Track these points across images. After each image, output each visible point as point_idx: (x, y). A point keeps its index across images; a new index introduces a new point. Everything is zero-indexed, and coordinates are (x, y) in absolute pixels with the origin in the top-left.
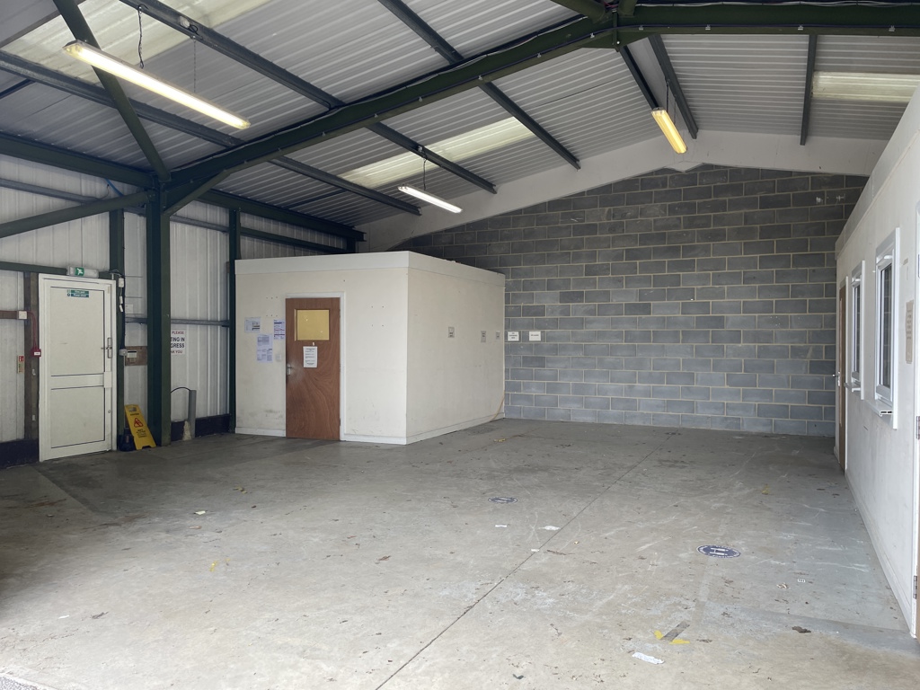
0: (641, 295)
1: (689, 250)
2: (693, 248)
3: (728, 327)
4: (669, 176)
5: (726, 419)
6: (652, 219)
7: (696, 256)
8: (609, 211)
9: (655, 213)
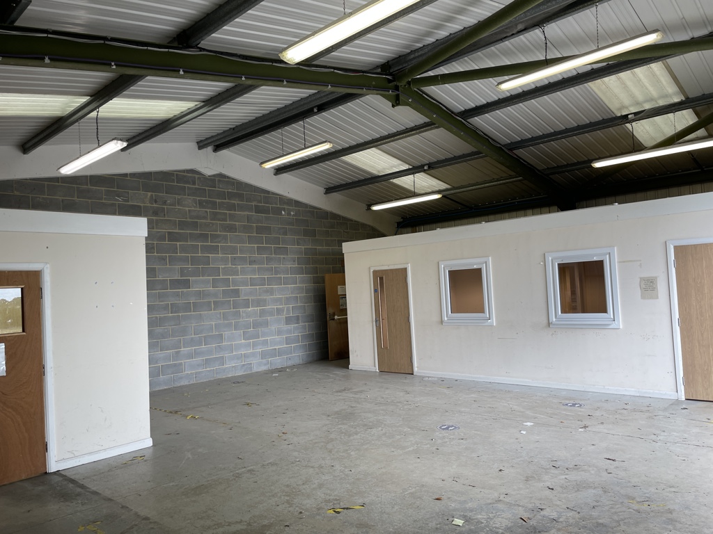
0: (182, 272)
1: (214, 237)
2: (218, 236)
3: (242, 297)
4: (197, 176)
5: (244, 365)
6: (187, 209)
7: (219, 242)
8: (152, 196)
9: (189, 205)
